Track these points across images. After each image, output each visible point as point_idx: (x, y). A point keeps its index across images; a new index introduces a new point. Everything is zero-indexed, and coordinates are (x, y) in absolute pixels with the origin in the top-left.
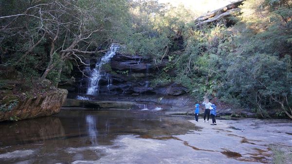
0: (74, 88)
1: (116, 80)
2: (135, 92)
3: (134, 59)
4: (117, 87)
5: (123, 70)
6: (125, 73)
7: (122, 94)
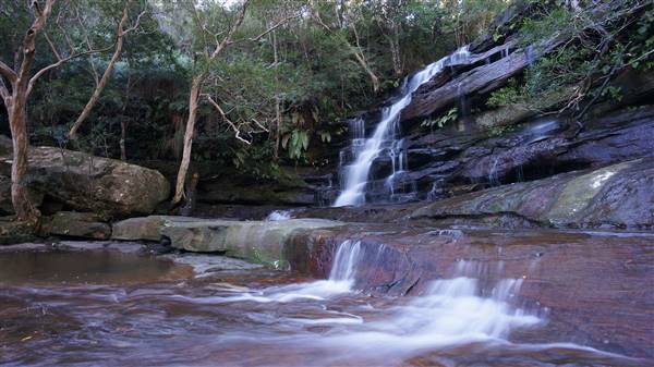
4: (418, 175)
6: (445, 120)
7: (429, 200)
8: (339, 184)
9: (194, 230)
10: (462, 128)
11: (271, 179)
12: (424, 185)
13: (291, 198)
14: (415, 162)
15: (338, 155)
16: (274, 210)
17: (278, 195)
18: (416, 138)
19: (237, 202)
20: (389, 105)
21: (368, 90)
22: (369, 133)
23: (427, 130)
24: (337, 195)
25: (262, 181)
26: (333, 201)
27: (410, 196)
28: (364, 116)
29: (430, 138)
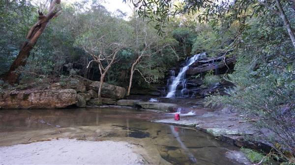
0: (159, 93)
1: (191, 85)
2: (200, 95)
3: (207, 63)
4: (189, 90)
5: (196, 74)
6: (197, 77)
7: (192, 98)
8: (168, 90)
9: (146, 105)
10: (201, 79)
11: (148, 88)
12: (191, 93)
13: (153, 93)
14: (189, 87)
15: (167, 81)
16: (151, 98)
17: (150, 92)
18: (189, 80)
19: (138, 94)
20: (183, 67)
21: (176, 60)
22: (176, 75)
23: (192, 78)
24: (167, 94)
25: (145, 89)
26: (166, 96)
27: (187, 96)
28: (174, 70)
29: (193, 80)
